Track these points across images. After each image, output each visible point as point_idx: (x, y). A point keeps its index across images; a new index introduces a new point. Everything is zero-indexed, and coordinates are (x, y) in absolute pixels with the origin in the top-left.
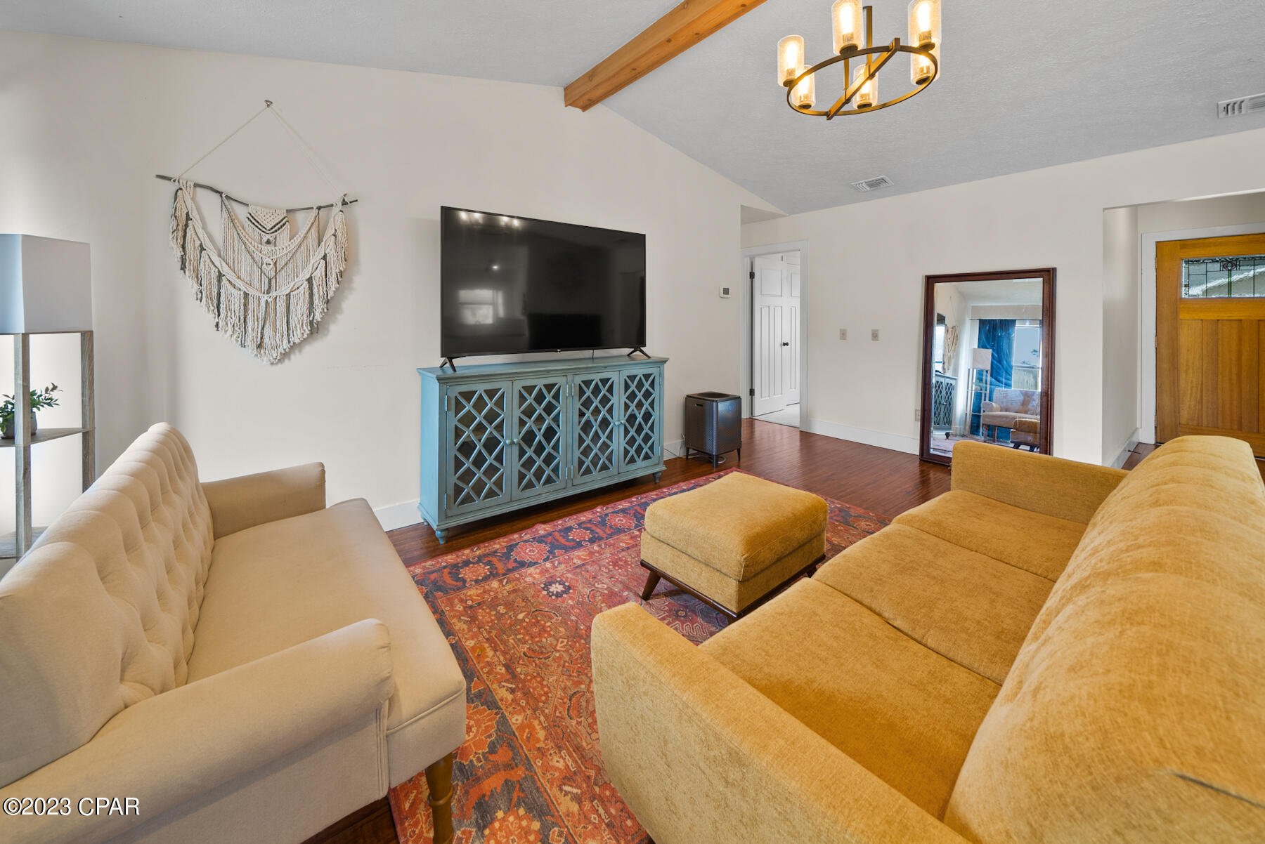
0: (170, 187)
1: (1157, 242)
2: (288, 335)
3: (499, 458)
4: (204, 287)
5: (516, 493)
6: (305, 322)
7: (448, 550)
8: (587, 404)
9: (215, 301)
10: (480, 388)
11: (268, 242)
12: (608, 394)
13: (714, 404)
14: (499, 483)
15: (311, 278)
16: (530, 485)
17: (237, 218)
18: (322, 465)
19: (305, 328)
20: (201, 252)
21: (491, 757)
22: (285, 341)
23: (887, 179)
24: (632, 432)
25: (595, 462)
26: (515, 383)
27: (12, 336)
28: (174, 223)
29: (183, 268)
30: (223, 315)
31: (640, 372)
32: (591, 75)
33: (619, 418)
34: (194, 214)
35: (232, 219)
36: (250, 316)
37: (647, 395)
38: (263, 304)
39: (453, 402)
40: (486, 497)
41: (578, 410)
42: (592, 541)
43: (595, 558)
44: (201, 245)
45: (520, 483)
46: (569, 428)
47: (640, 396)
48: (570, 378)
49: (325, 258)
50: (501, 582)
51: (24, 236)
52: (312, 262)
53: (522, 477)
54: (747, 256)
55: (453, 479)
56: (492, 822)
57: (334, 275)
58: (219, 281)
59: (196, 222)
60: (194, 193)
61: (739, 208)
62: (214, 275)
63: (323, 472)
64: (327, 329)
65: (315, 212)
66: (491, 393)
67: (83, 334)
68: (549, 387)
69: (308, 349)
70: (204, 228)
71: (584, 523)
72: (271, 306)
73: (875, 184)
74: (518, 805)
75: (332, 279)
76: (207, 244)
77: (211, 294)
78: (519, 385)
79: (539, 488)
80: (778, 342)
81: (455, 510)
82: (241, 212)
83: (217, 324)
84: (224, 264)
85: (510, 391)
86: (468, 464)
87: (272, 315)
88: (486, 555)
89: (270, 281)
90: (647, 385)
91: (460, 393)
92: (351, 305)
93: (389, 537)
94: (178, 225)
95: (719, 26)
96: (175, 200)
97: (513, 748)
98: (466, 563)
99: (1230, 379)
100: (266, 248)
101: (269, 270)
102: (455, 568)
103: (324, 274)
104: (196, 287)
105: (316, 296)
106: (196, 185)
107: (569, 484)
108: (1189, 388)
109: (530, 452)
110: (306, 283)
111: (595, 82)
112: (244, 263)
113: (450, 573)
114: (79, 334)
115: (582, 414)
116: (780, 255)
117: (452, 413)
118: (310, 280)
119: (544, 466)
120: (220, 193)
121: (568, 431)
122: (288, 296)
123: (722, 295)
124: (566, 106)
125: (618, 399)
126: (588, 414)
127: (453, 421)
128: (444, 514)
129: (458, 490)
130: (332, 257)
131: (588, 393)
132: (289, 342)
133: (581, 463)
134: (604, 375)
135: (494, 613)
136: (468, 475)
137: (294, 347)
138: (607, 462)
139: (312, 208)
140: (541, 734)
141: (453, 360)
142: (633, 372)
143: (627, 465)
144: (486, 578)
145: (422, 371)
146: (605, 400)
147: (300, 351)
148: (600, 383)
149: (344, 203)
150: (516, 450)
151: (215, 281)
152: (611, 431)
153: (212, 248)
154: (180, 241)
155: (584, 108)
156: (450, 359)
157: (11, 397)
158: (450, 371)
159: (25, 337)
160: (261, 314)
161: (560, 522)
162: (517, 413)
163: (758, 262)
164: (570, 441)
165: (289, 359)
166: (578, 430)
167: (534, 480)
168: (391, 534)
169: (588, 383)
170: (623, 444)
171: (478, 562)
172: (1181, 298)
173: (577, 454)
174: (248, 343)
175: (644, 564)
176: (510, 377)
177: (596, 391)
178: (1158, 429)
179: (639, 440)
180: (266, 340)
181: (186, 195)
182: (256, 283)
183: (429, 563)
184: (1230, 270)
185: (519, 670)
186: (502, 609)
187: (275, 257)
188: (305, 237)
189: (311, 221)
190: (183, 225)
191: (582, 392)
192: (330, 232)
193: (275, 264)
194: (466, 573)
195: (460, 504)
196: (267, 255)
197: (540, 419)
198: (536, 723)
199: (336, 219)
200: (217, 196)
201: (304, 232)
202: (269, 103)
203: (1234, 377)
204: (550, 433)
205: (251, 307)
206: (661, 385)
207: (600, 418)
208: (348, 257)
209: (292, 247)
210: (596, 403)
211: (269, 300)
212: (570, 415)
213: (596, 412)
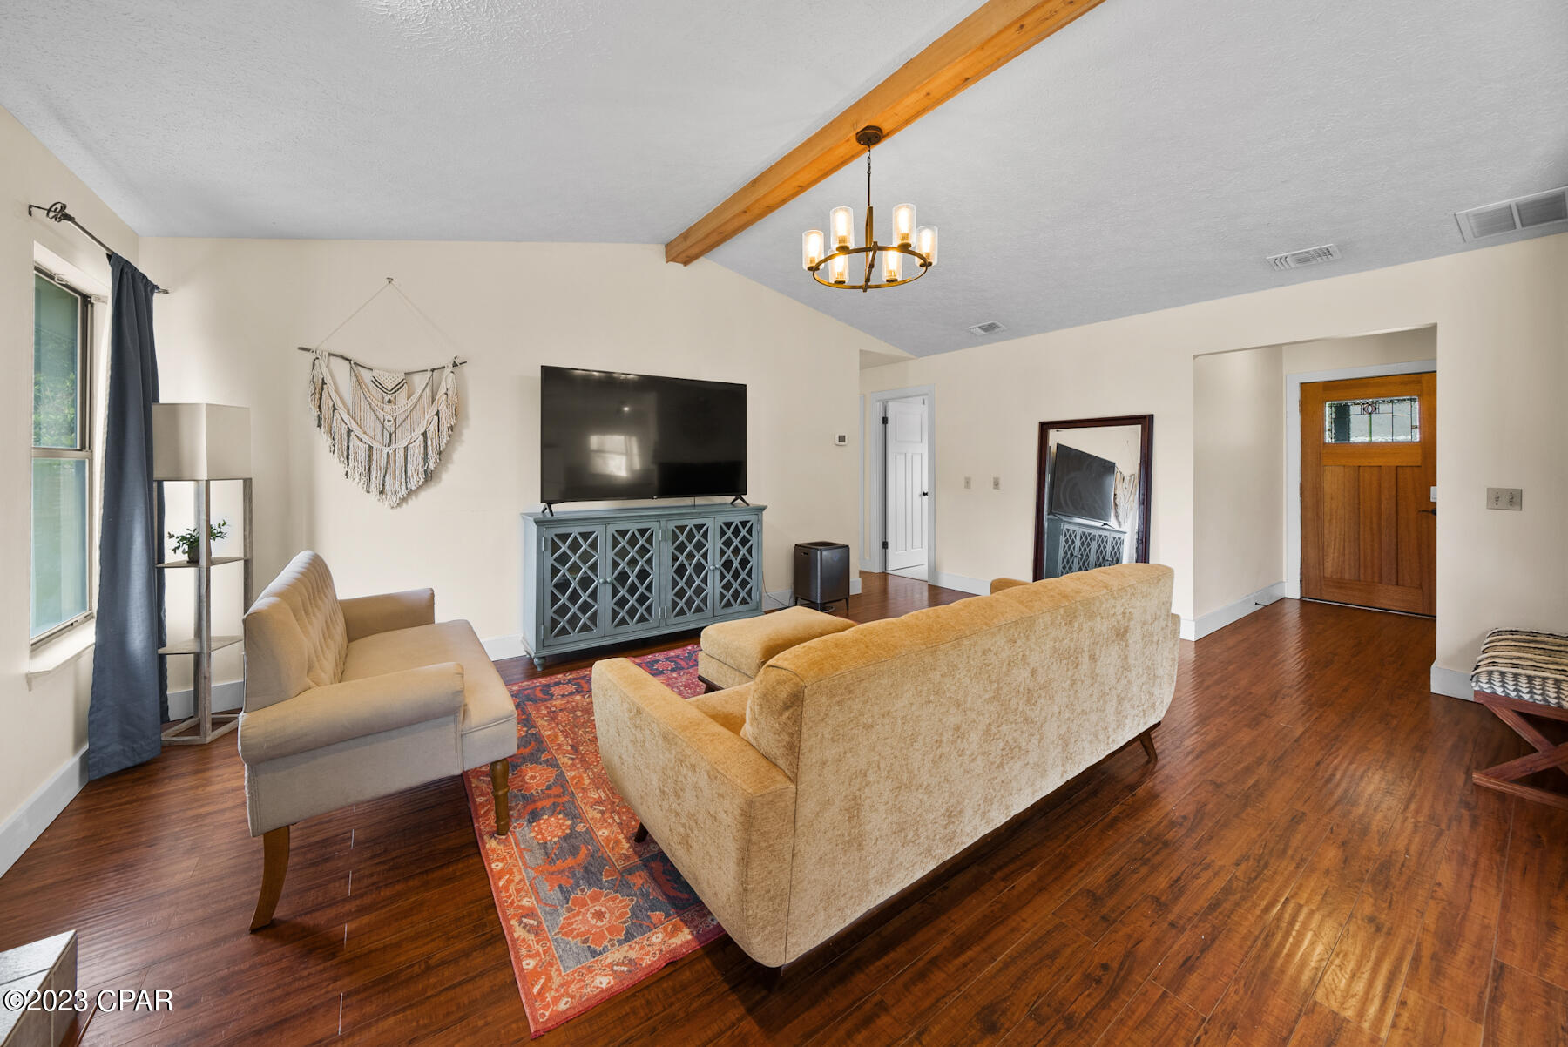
0: (310, 357)
1: (1302, 384)
2: (406, 482)
3: (593, 595)
4: (336, 441)
5: (610, 628)
6: (420, 471)
7: (544, 675)
8: (681, 548)
9: (345, 453)
10: (575, 531)
11: (389, 401)
12: (702, 539)
13: (819, 552)
14: (593, 618)
15: (426, 432)
16: (623, 622)
17: (363, 381)
18: (432, 590)
19: (420, 476)
20: (333, 411)
21: (546, 792)
22: (404, 487)
23: (998, 323)
24: (728, 577)
25: (689, 603)
26: (608, 527)
27: (192, 482)
28: (312, 387)
29: (319, 425)
30: (351, 465)
31: (736, 519)
32: (685, 236)
33: (714, 563)
34: (328, 380)
35: (359, 382)
36: (373, 466)
37: (744, 541)
38: (385, 456)
39: (550, 543)
40: (581, 630)
41: (671, 554)
42: (673, 670)
43: (670, 682)
44: (334, 405)
45: (613, 621)
46: (663, 571)
47: (736, 542)
48: (663, 523)
49: (437, 414)
50: (583, 696)
51: (207, 405)
52: (427, 418)
53: (615, 614)
54: (879, 401)
55: (550, 613)
56: (539, 819)
57: (446, 429)
58: (349, 436)
59: (330, 386)
60: (329, 360)
61: (858, 352)
62: (344, 431)
63: (433, 595)
64: (440, 478)
65: (429, 373)
66: (585, 536)
67: (245, 481)
68: (643, 532)
69: (423, 495)
70: (337, 391)
71: (672, 657)
72: (392, 457)
73: (990, 328)
74: (560, 813)
75: (444, 433)
76: (339, 404)
77: (341, 447)
78: (612, 529)
79: (632, 625)
80: (918, 492)
81: (551, 641)
82: (366, 376)
83: (347, 474)
84: (352, 421)
85: (603, 534)
86: (563, 600)
87: (392, 465)
88: (575, 679)
89: (391, 435)
90: (744, 532)
91: (556, 535)
92: (462, 455)
93: (495, 665)
94: (315, 389)
95: (785, 201)
96: (314, 367)
97: (563, 788)
98: (557, 684)
99: (1371, 529)
100: (387, 407)
101: (390, 425)
102: (548, 686)
103: (437, 428)
104: (330, 441)
105: (430, 448)
106: (330, 355)
107: (663, 624)
108: (1333, 539)
109: (623, 592)
110: (421, 436)
111: (689, 242)
112: (369, 421)
113: (541, 690)
114: (242, 481)
115: (675, 559)
116: (922, 398)
117: (549, 553)
118: (424, 434)
119: (637, 605)
120: (350, 360)
121: (661, 573)
122: (406, 448)
123: (838, 443)
124: (667, 262)
125: (713, 545)
126: (682, 558)
127: (550, 560)
128: (541, 643)
129: (554, 623)
130: (443, 414)
131: (682, 538)
132: (407, 489)
133: (675, 604)
134: (699, 521)
135: (572, 715)
136: (563, 610)
137: (411, 493)
138: (701, 605)
139: (427, 371)
140: (587, 781)
141: (552, 506)
142: (729, 519)
143: (723, 608)
144: (572, 694)
145: (525, 515)
146: (699, 546)
147: (416, 497)
148: (694, 529)
149: (455, 365)
150: (609, 589)
151: (345, 436)
152: (706, 575)
153: (342, 407)
154: (317, 403)
155: (686, 263)
156: (549, 504)
157: (192, 530)
158: (549, 515)
159: (208, 482)
160: (383, 465)
161: (650, 656)
162: (611, 555)
163: (891, 405)
164: (663, 583)
165: (407, 503)
166: (671, 572)
167: (627, 617)
168: (495, 663)
169: (682, 529)
170: (719, 588)
171: (567, 683)
172: (1325, 444)
173: (671, 595)
174: (372, 489)
175: (701, 679)
176: (604, 520)
177: (690, 537)
178: (1303, 582)
179: (736, 585)
180: (387, 487)
181: (322, 364)
182: (379, 437)
183: (525, 684)
184: (1370, 414)
185: (581, 748)
186: (579, 713)
187: (395, 414)
188: (421, 396)
189: (426, 382)
190: (320, 389)
191: (675, 537)
192: (442, 391)
193: (395, 420)
194: (556, 691)
195: (556, 635)
196: (388, 412)
197: (633, 562)
198: (585, 776)
199: (447, 381)
200: (347, 362)
201: (420, 392)
202: (390, 280)
203: (1375, 526)
204: (643, 575)
205: (374, 457)
206: (760, 532)
207: (694, 562)
208: (458, 412)
209: (409, 405)
210: (690, 547)
211: (390, 452)
212: (663, 558)
213: (691, 556)
